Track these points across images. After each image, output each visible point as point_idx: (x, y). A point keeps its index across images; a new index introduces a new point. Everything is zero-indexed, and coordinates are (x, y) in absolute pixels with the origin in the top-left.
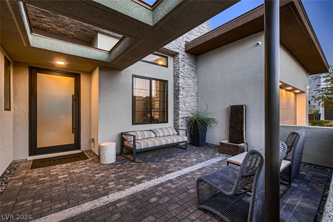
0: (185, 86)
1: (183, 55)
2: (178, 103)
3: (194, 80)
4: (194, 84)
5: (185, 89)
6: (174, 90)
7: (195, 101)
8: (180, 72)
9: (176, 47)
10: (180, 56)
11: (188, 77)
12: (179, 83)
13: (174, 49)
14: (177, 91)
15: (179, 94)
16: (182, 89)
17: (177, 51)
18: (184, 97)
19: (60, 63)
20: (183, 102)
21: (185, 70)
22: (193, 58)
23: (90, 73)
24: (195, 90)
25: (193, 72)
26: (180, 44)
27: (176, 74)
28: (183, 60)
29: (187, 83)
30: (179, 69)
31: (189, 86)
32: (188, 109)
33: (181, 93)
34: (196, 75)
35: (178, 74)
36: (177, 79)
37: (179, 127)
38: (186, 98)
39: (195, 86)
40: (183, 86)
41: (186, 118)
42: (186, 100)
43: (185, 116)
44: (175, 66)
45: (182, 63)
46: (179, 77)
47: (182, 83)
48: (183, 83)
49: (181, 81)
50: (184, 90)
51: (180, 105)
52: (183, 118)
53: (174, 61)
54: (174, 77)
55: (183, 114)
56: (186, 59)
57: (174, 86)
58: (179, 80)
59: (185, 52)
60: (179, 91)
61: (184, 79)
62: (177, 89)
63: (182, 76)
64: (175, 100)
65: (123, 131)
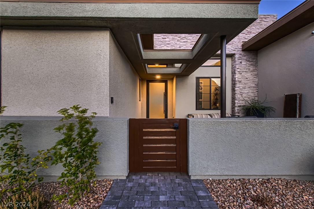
0: (242, 80)
1: (241, 54)
2: (235, 94)
3: (254, 73)
4: (253, 77)
5: (242, 82)
6: (232, 84)
7: (255, 91)
8: (236, 69)
9: (231, 50)
10: (237, 56)
11: (246, 72)
12: (235, 78)
13: (231, 52)
14: (234, 85)
15: (235, 87)
16: (239, 82)
17: (233, 52)
18: (241, 89)
19: (158, 77)
20: (239, 93)
21: (242, 66)
22: (252, 54)
23: (172, 79)
24: (254, 82)
25: (252, 66)
26: (236, 46)
27: (233, 70)
28: (240, 58)
29: (244, 77)
30: (235, 67)
31: (247, 79)
32: (246, 99)
33: (237, 85)
34: (256, 68)
35: (235, 70)
36: (234, 75)
37: (235, 113)
38: (244, 90)
39: (255, 78)
40: (240, 80)
41: (243, 106)
42: (242, 92)
43: (243, 105)
44: (233, 64)
45: (239, 61)
46: (235, 73)
47: (238, 78)
48: (240, 78)
49: (237, 76)
50: (240, 83)
51: (236, 96)
52: (239, 106)
53: (232, 61)
54: (232, 73)
55: (239, 103)
56: (243, 57)
57: (232, 80)
58: (235, 76)
59: (242, 52)
60: (235, 85)
61: (241, 74)
62: (234, 82)
63: (238, 72)
64: (233, 92)
65: (190, 113)
